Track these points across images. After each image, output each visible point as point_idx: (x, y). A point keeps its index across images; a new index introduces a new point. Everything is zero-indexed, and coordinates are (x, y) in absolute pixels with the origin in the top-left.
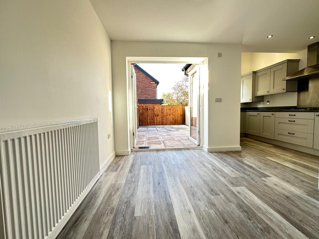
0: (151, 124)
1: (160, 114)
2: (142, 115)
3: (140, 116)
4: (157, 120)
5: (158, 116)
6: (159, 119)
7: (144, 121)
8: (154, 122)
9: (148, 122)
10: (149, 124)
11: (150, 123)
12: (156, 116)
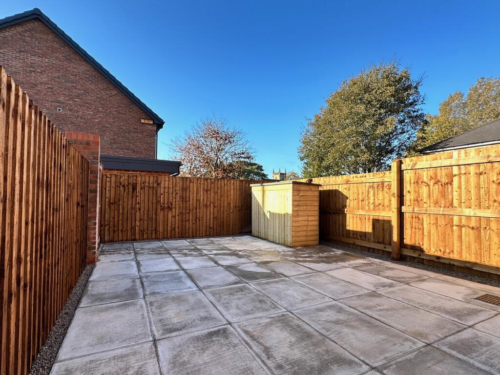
0: (145, 236)
1: (177, 202)
2: (112, 207)
3: (108, 210)
4: (166, 221)
5: (170, 208)
6: (172, 218)
7: (120, 229)
8: (156, 230)
9: (133, 228)
10: (137, 237)
11: (142, 232)
12: (163, 209)
